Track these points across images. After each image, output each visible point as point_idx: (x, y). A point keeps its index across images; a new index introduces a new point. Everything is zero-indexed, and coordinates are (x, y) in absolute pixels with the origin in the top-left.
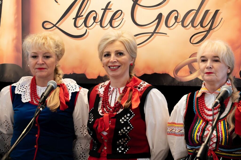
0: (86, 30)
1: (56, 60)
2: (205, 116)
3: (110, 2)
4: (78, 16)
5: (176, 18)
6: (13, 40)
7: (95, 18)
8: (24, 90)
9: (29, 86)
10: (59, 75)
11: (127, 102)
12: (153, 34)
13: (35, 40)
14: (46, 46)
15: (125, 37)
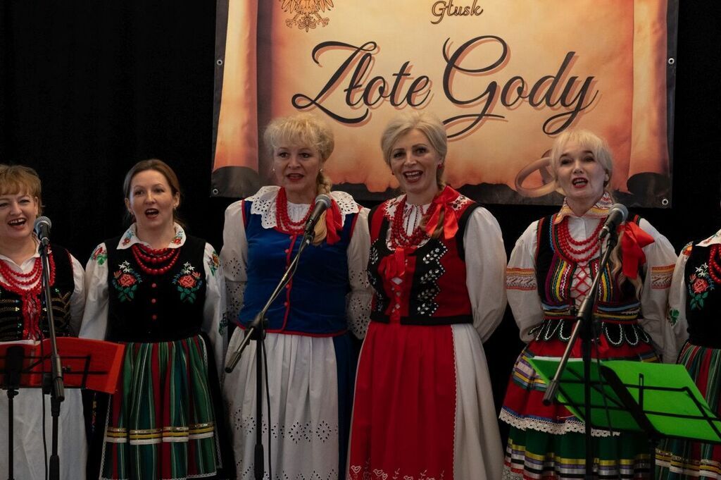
0: (368, 110)
1: (320, 160)
2: (571, 254)
3: (407, 63)
4: (353, 86)
5: (520, 90)
6: (243, 127)
7: (382, 90)
8: (266, 208)
9: (274, 201)
10: (326, 185)
11: (436, 228)
12: (480, 116)
13: (286, 126)
14: (303, 138)
15: (426, 122)
